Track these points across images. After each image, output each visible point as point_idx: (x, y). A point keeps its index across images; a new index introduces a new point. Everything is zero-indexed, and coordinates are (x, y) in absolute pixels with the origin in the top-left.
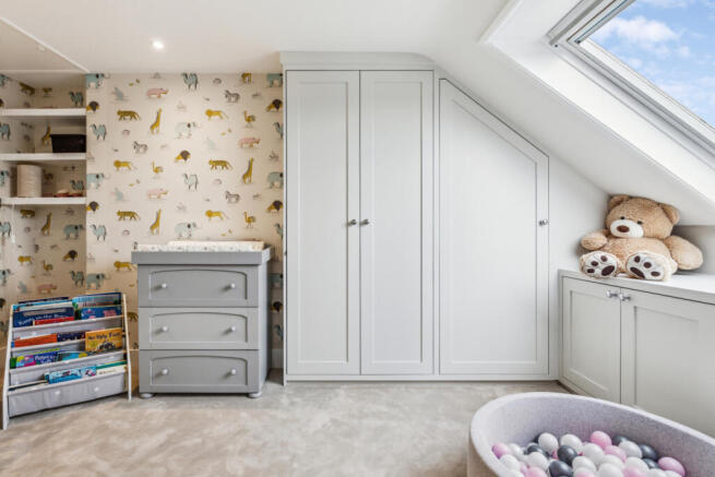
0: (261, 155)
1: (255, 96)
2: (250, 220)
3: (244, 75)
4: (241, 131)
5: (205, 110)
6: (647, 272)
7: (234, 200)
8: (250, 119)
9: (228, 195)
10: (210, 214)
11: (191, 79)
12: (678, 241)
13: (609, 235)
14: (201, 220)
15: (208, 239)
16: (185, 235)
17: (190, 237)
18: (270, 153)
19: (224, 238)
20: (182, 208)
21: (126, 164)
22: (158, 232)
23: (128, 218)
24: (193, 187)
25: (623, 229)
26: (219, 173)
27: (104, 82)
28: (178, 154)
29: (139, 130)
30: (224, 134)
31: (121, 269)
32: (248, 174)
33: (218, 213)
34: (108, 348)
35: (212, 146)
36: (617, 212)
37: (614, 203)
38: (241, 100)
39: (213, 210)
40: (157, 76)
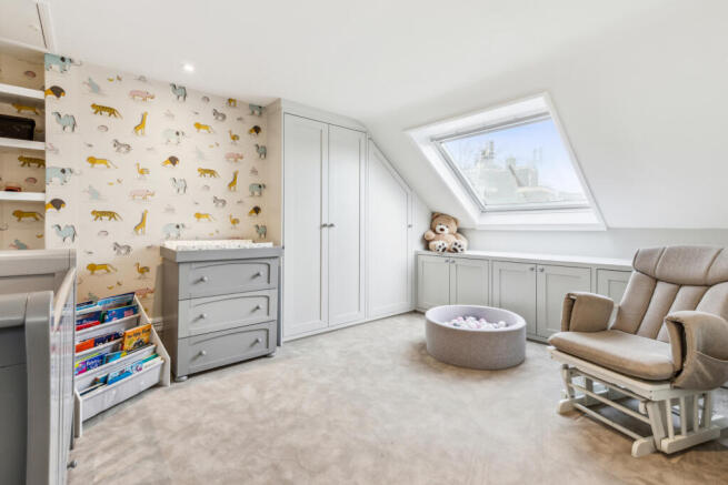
0: (244, 169)
1: (240, 119)
2: (235, 221)
3: (230, 100)
4: (227, 147)
5: (193, 123)
6: (459, 249)
7: (221, 204)
8: (235, 138)
9: (216, 200)
10: (198, 216)
11: (180, 91)
12: (459, 235)
13: (434, 231)
14: (190, 221)
15: (197, 239)
16: (173, 234)
17: (178, 237)
18: (250, 168)
19: (211, 238)
20: (170, 210)
21: (104, 161)
22: (143, 233)
23: (106, 218)
24: (182, 191)
25: (442, 230)
26: (208, 180)
27: (72, 69)
28: (166, 158)
29: (121, 128)
30: (211, 147)
31: (96, 272)
32: (233, 183)
33: (207, 215)
34: (140, 345)
35: (201, 155)
36: (436, 220)
37: (435, 217)
38: (227, 120)
39: (202, 212)
40: (142, 79)
